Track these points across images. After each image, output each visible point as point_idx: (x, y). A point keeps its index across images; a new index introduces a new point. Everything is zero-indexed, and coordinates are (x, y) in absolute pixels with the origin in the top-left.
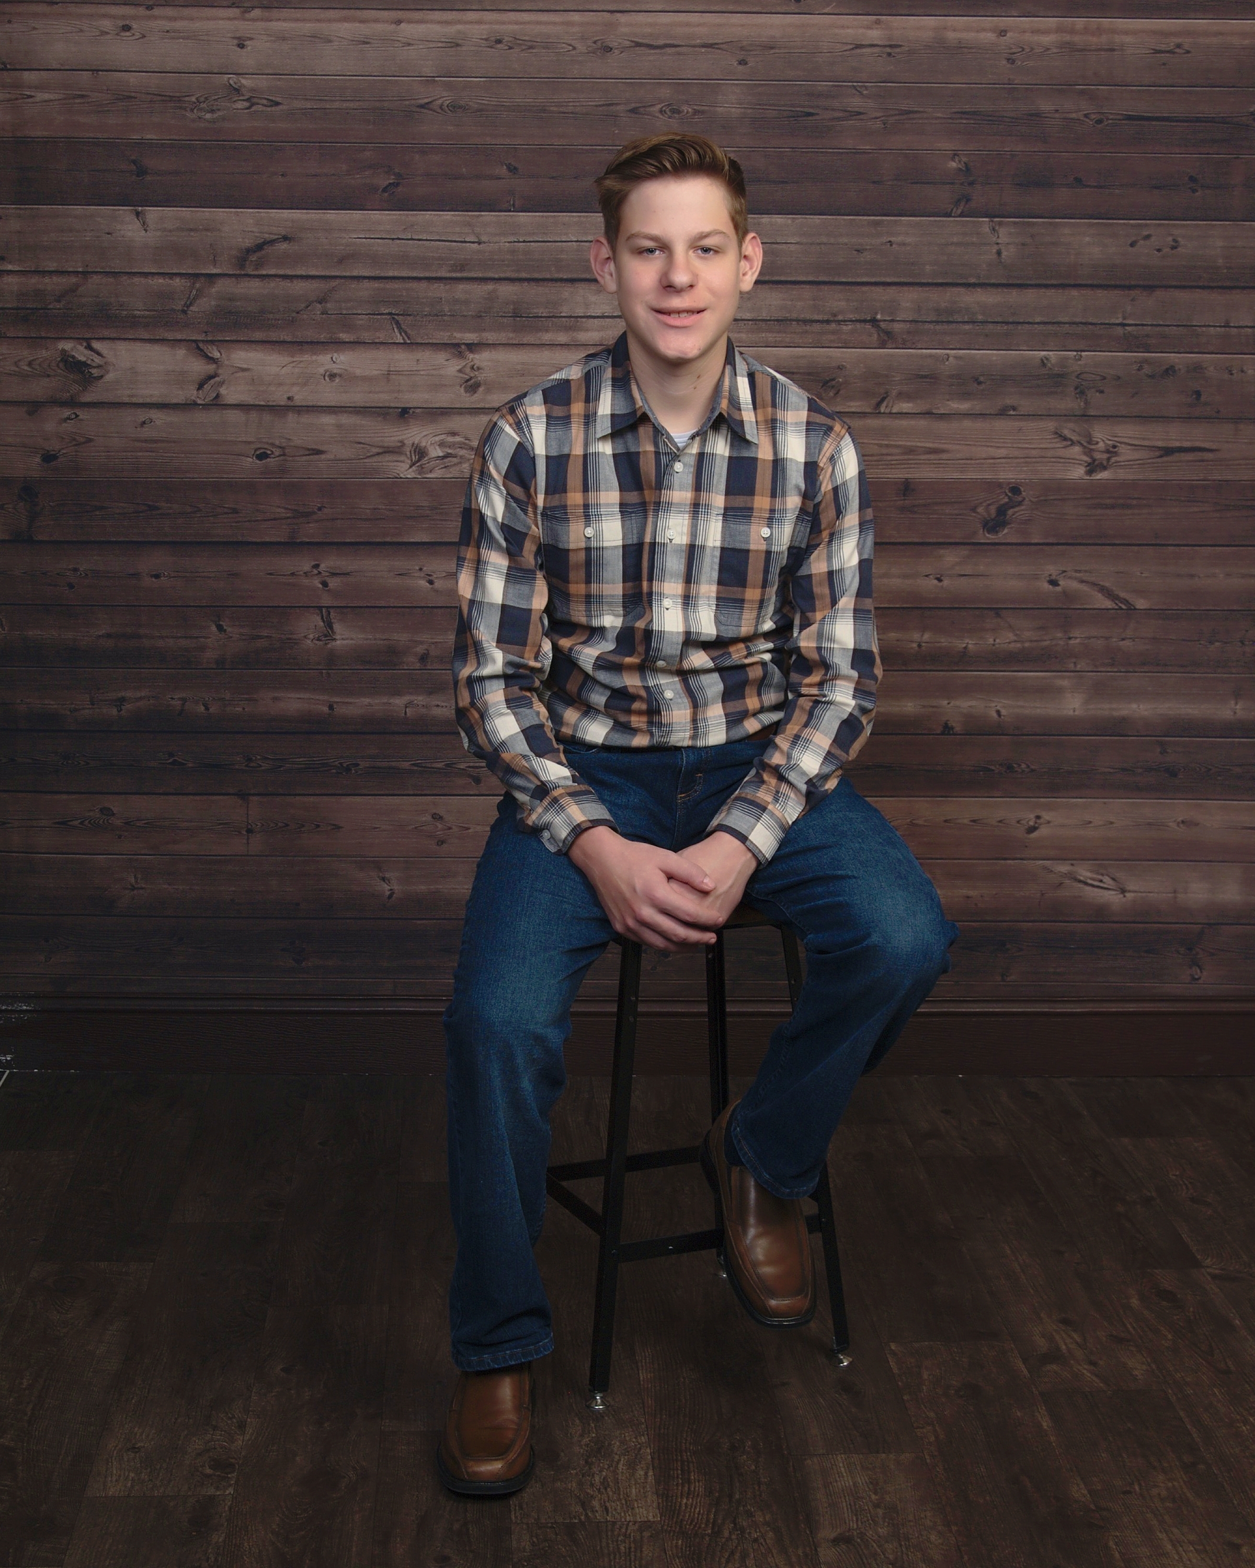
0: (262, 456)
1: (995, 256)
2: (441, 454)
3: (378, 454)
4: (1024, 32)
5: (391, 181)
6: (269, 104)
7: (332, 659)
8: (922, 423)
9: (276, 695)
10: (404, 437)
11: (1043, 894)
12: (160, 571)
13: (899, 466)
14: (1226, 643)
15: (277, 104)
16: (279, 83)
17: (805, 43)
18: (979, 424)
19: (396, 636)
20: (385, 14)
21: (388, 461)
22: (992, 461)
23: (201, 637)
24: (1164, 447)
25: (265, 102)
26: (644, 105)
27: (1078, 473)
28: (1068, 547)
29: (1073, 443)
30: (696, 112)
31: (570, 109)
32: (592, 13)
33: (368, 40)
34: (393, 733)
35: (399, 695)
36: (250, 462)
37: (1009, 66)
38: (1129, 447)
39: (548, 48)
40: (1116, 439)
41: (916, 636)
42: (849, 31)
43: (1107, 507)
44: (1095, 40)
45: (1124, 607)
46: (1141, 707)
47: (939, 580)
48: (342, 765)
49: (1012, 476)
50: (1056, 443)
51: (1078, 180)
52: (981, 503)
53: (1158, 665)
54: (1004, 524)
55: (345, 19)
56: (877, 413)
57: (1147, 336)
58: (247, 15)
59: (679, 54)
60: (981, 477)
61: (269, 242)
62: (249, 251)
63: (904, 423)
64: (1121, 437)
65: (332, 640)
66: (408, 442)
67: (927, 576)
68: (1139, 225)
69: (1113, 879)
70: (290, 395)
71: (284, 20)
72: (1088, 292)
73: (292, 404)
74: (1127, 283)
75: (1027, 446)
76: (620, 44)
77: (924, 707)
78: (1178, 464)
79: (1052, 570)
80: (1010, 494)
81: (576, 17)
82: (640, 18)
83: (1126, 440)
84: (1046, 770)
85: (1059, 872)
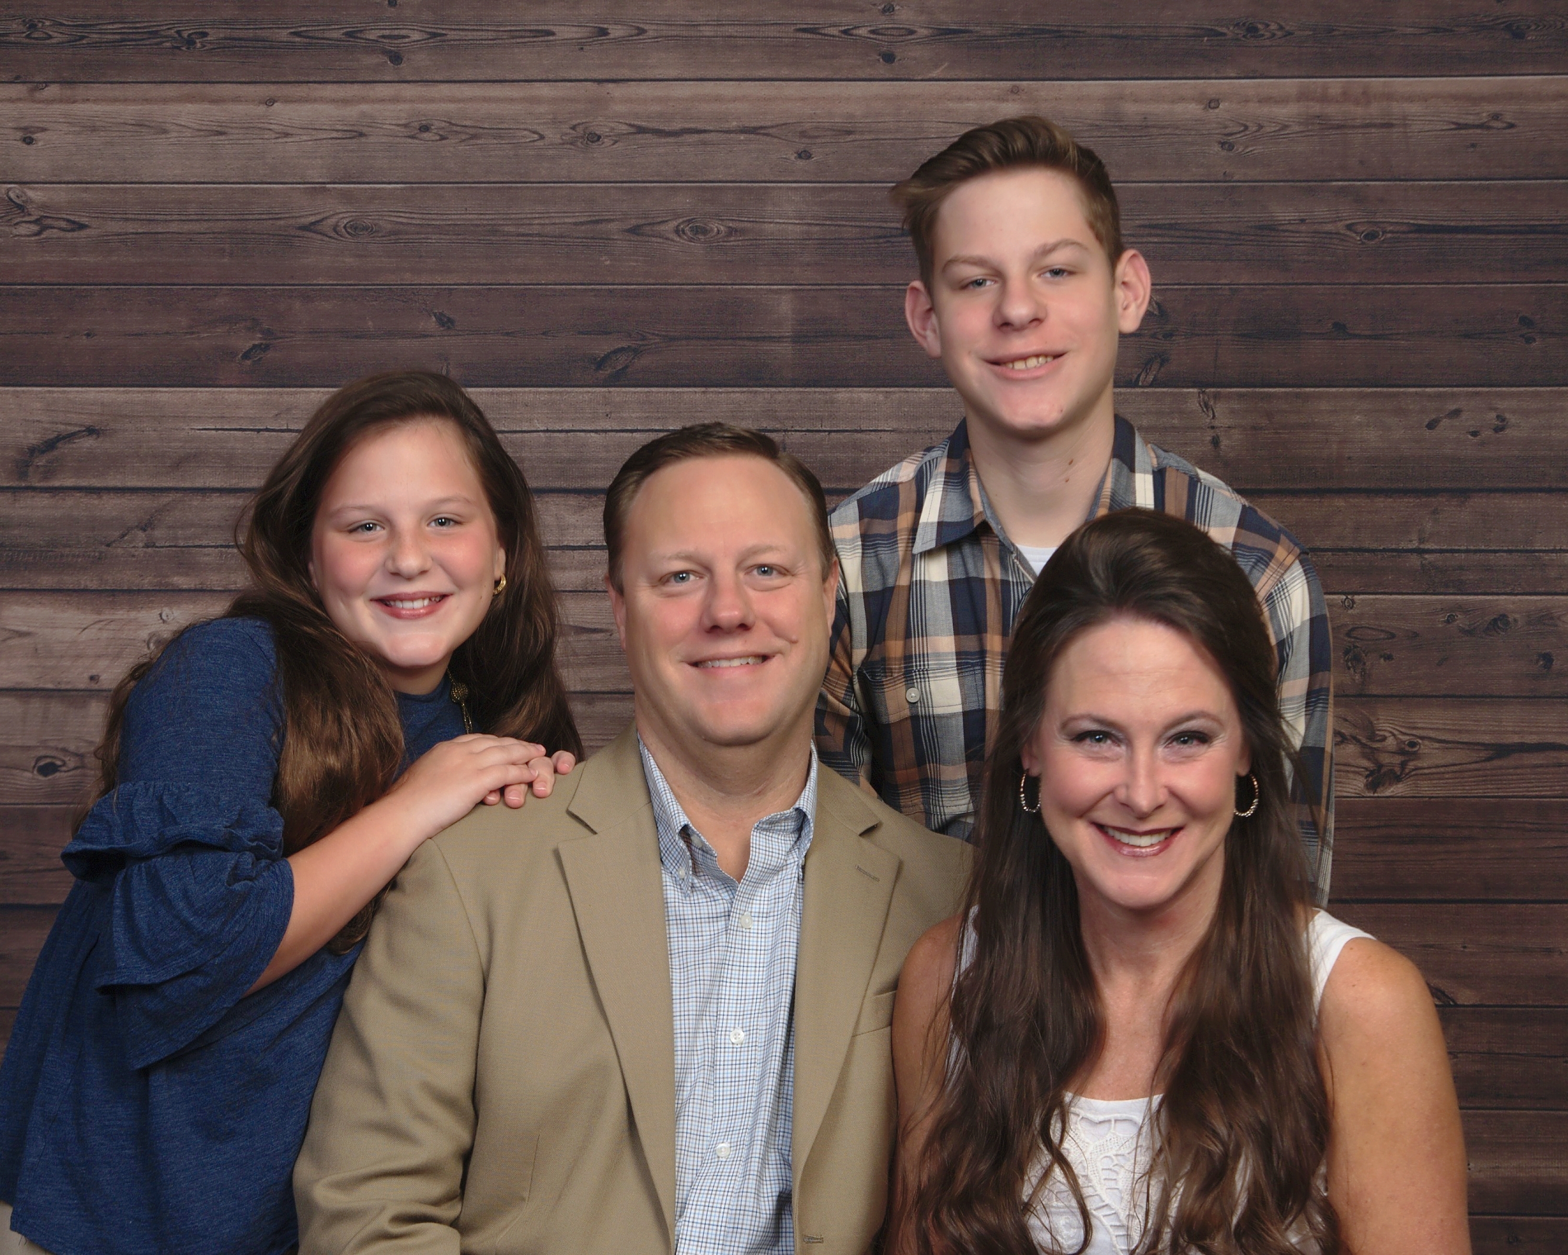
0: (47, 769)
1: (1210, 447)
4: (1247, 101)
5: (256, 343)
6: (69, 227)
15: (82, 227)
16: (84, 195)
17: (901, 124)
20: (250, 90)
24: (1495, 744)
25: (63, 224)
26: (650, 221)
27: (1354, 787)
29: (1344, 739)
30: (731, 231)
31: (536, 229)
32: (569, 84)
33: (223, 130)
36: (28, 779)
37: (1224, 153)
38: (1437, 745)
39: (501, 137)
40: (1414, 732)
42: (972, 105)
43: (1404, 841)
44: (1359, 110)
51: (1340, 328)
55: (190, 99)
57: (1461, 568)
58: (38, 95)
59: (704, 143)
61: (64, 438)
62: (33, 451)
64: (1423, 728)
68: (1439, 396)
70: (94, 672)
71: (96, 101)
72: (1361, 501)
73: (96, 687)
74: (1424, 485)
76: (612, 129)
78: (1519, 771)
81: (544, 90)
82: (645, 90)
83: (1432, 734)
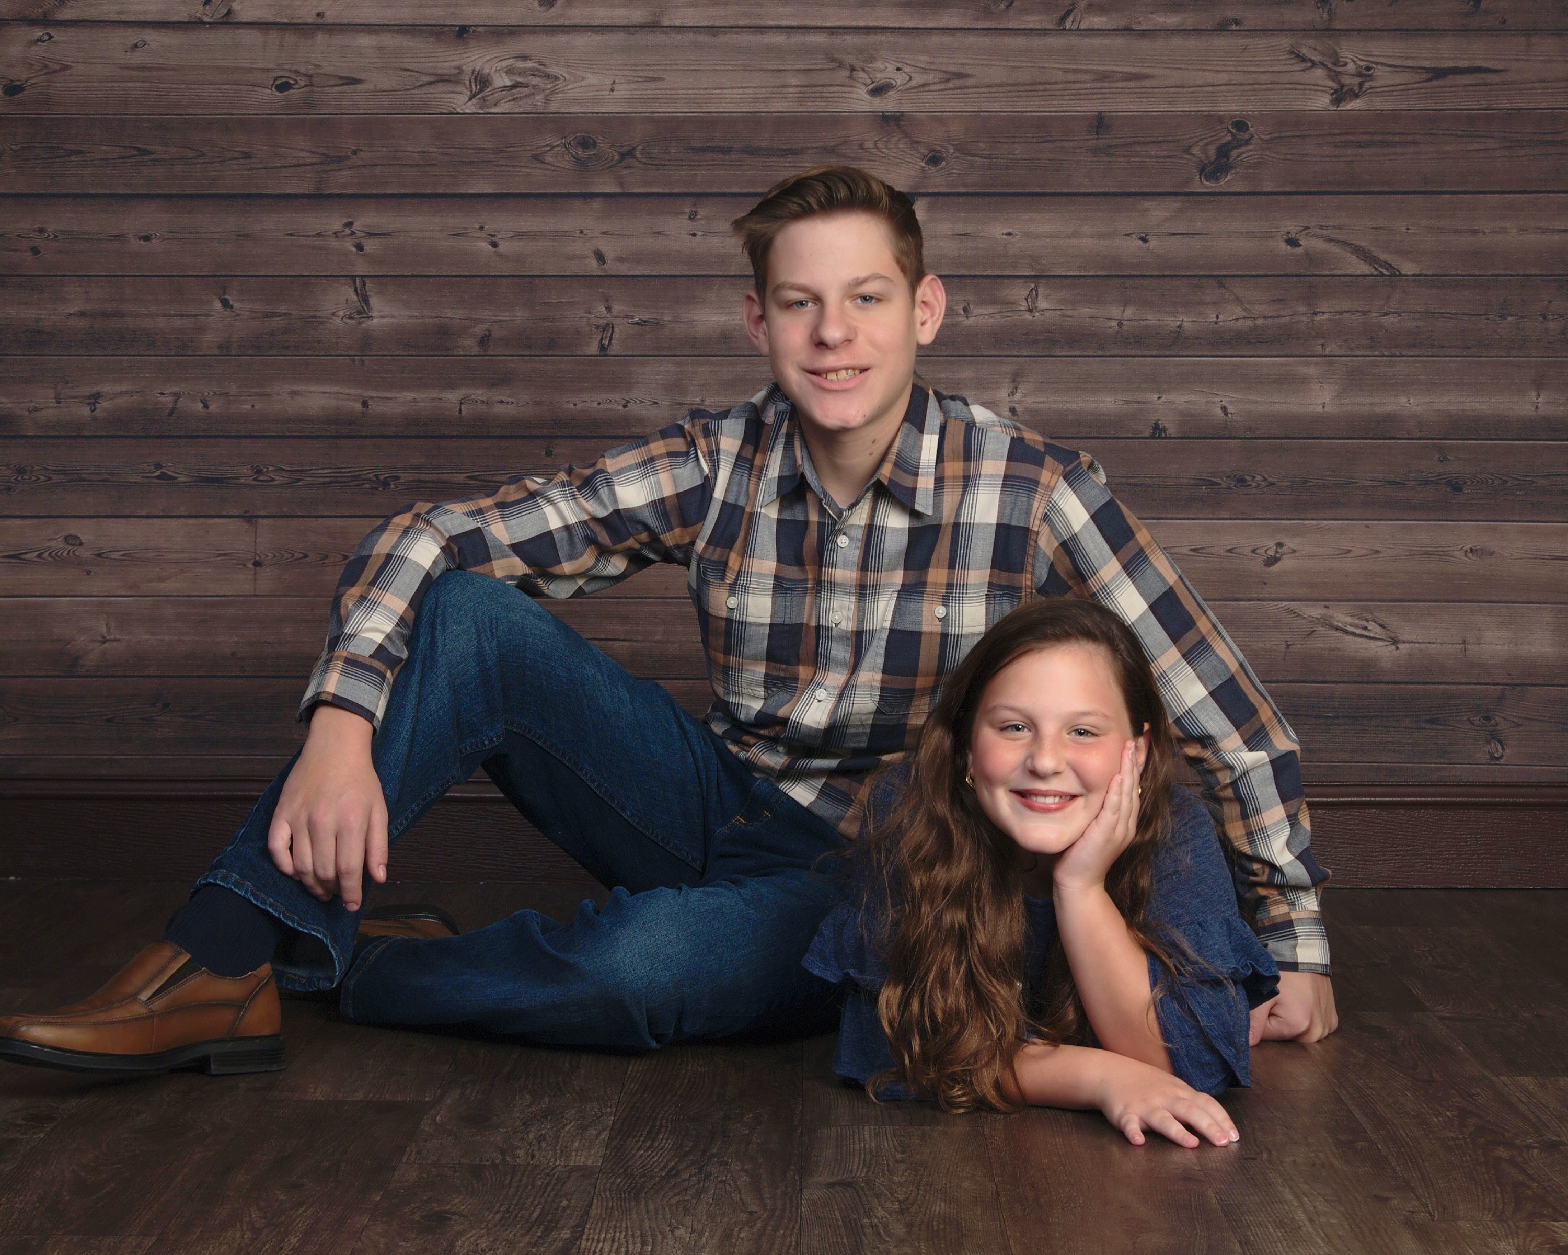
0: (284, 87)
2: (508, 83)
3: (431, 83)
7: (367, 342)
8: (1119, 42)
9: (296, 388)
10: (463, 62)
11: (1288, 646)
12: (150, 232)
13: (1091, 96)
14: (1522, 317)
18: (1192, 43)
19: (449, 313)
21: (442, 93)
22: (1210, 89)
23: (200, 315)
24: (1432, 68)
27: (1322, 102)
28: (1311, 197)
29: (1314, 64)
34: (444, 437)
35: (452, 388)
36: (267, 94)
38: (1388, 69)
40: (1370, 59)
41: (1116, 312)
43: (1359, 145)
45: (1385, 272)
46: (1412, 401)
47: (1144, 240)
48: (378, 479)
49: (1236, 108)
50: (1292, 65)
52: (1197, 142)
53: (1433, 346)
54: (1227, 170)
56: (1060, 29)
60: (1196, 109)
63: (1096, 42)
64: (1377, 56)
65: (368, 318)
66: (467, 69)
67: (1128, 235)
69: (1381, 626)
70: (320, 10)
73: (321, 21)
75: (1255, 69)
77: (1128, 402)
78: (1454, 89)
79: (1291, 226)
80: (1234, 131)
83: (1384, 61)
84: (1289, 484)
85: (1310, 616)
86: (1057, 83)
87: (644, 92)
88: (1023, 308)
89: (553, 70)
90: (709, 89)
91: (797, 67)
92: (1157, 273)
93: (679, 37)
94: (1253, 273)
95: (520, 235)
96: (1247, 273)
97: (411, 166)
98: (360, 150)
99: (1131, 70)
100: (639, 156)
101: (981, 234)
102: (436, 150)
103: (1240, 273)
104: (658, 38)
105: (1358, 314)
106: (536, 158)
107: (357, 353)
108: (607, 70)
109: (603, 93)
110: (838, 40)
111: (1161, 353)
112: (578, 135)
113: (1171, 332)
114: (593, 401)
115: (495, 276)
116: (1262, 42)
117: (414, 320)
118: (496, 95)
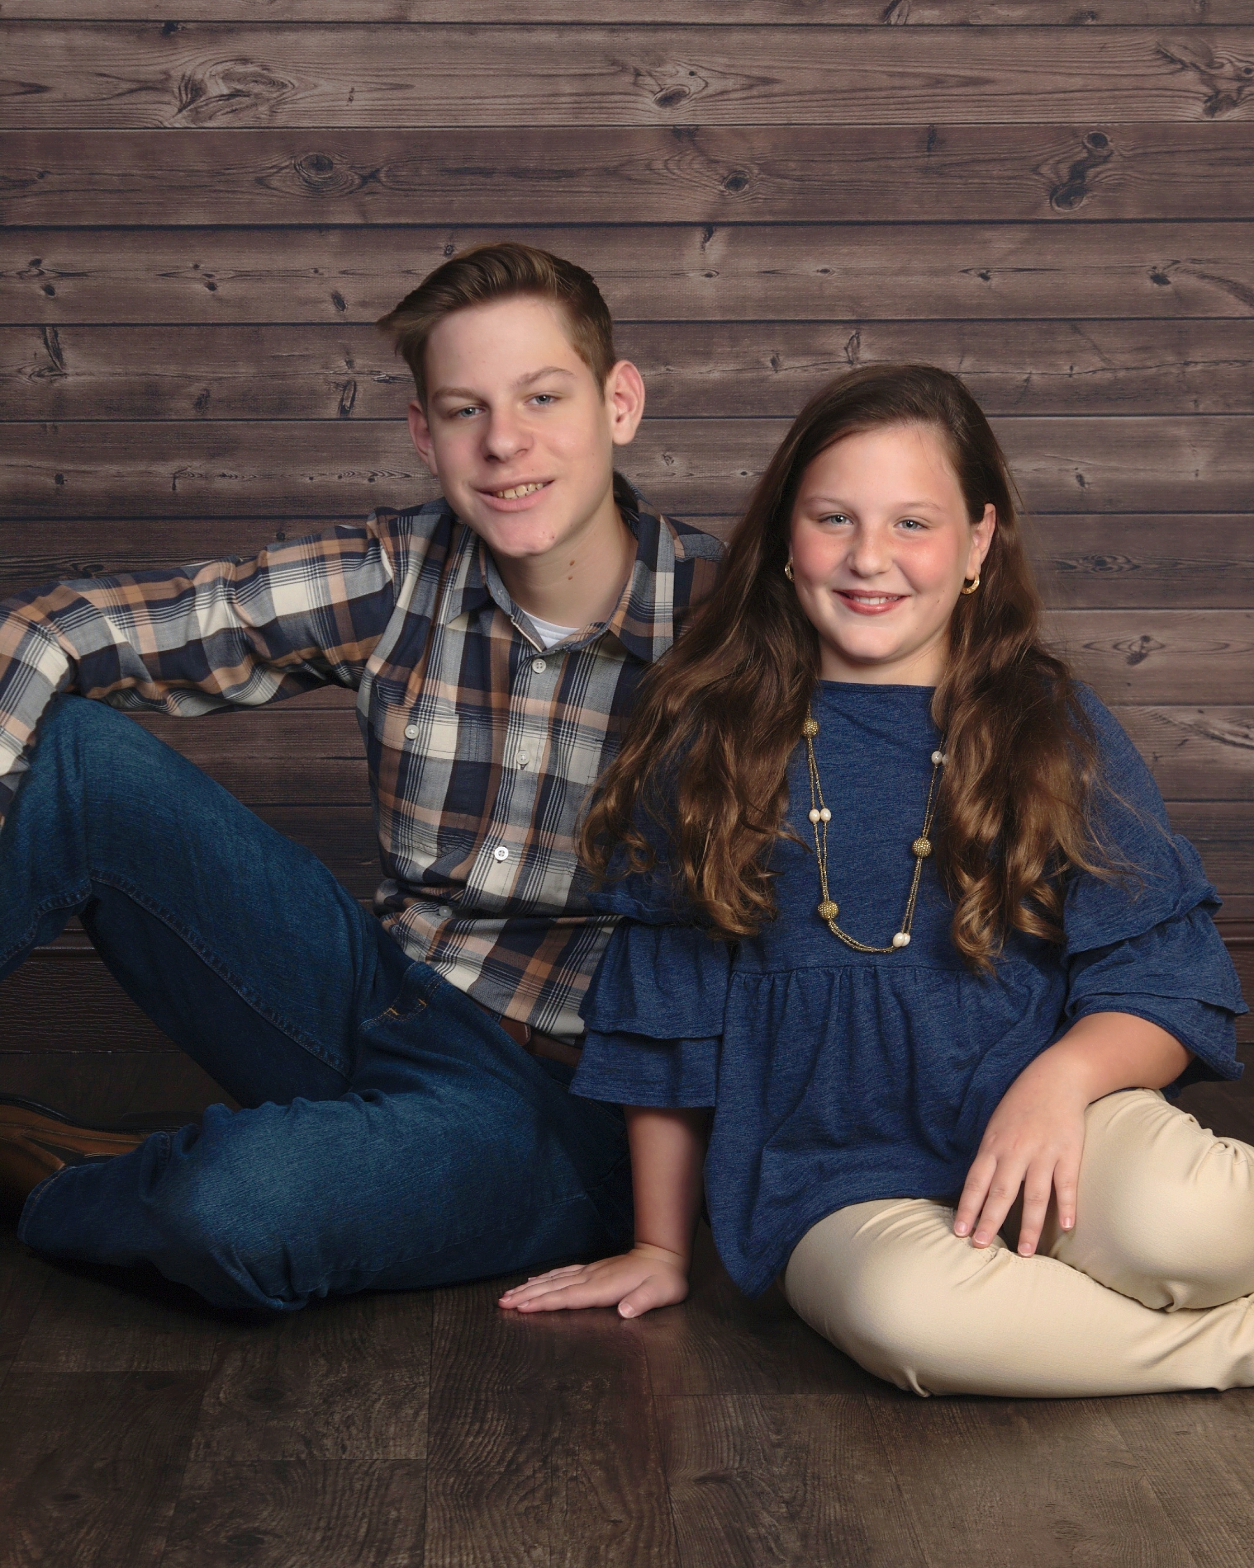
2: (226, 91)
3: (131, 91)
7: (61, 405)
8: (954, 39)
10: (169, 66)
11: (1156, 758)
13: (921, 105)
18: (1041, 40)
19: (158, 369)
21: (146, 103)
22: (1062, 96)
27: (1194, 111)
28: (1181, 225)
29: (1185, 66)
34: (156, 518)
35: (163, 460)
43: (1238, 162)
47: (985, 277)
48: (76, 568)
49: (1093, 119)
50: (1158, 66)
52: (1047, 160)
54: (1081, 191)
56: (884, 25)
60: (1045, 120)
63: (926, 40)
65: (61, 375)
66: (176, 74)
67: (966, 271)
75: (1115, 72)
79: (1157, 259)
80: (1089, 146)
84: (1156, 566)
85: (1182, 723)
86: (880, 89)
87: (389, 102)
88: (843, 360)
89: (279, 75)
90: (466, 98)
91: (572, 72)
92: (1000, 317)
93: (429, 35)
94: (1114, 316)
95: (242, 275)
96: (1106, 316)
97: (111, 192)
98: (49, 172)
99: (968, 73)
100: (384, 179)
101: (792, 272)
102: (139, 172)
103: (1098, 316)
104: (406, 37)
105: (1238, 364)
106: (261, 182)
107: (49, 418)
108: (344, 75)
109: (340, 103)
110: (619, 39)
111: (1005, 412)
112: (311, 154)
113: (1017, 387)
114: (333, 474)
115: (213, 325)
116: (1123, 39)
117: (117, 378)
118: (211, 105)
